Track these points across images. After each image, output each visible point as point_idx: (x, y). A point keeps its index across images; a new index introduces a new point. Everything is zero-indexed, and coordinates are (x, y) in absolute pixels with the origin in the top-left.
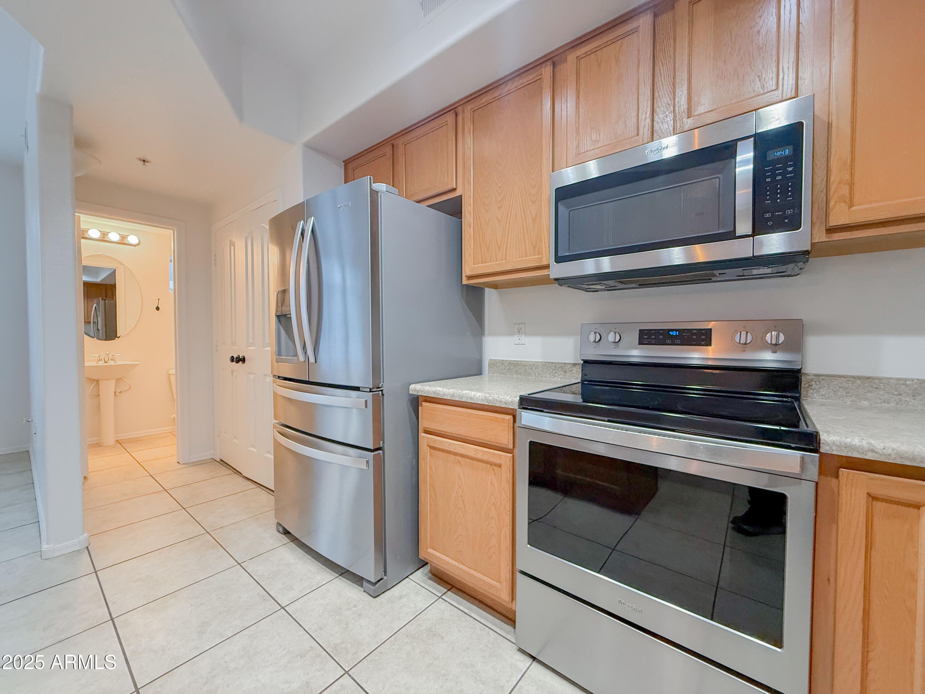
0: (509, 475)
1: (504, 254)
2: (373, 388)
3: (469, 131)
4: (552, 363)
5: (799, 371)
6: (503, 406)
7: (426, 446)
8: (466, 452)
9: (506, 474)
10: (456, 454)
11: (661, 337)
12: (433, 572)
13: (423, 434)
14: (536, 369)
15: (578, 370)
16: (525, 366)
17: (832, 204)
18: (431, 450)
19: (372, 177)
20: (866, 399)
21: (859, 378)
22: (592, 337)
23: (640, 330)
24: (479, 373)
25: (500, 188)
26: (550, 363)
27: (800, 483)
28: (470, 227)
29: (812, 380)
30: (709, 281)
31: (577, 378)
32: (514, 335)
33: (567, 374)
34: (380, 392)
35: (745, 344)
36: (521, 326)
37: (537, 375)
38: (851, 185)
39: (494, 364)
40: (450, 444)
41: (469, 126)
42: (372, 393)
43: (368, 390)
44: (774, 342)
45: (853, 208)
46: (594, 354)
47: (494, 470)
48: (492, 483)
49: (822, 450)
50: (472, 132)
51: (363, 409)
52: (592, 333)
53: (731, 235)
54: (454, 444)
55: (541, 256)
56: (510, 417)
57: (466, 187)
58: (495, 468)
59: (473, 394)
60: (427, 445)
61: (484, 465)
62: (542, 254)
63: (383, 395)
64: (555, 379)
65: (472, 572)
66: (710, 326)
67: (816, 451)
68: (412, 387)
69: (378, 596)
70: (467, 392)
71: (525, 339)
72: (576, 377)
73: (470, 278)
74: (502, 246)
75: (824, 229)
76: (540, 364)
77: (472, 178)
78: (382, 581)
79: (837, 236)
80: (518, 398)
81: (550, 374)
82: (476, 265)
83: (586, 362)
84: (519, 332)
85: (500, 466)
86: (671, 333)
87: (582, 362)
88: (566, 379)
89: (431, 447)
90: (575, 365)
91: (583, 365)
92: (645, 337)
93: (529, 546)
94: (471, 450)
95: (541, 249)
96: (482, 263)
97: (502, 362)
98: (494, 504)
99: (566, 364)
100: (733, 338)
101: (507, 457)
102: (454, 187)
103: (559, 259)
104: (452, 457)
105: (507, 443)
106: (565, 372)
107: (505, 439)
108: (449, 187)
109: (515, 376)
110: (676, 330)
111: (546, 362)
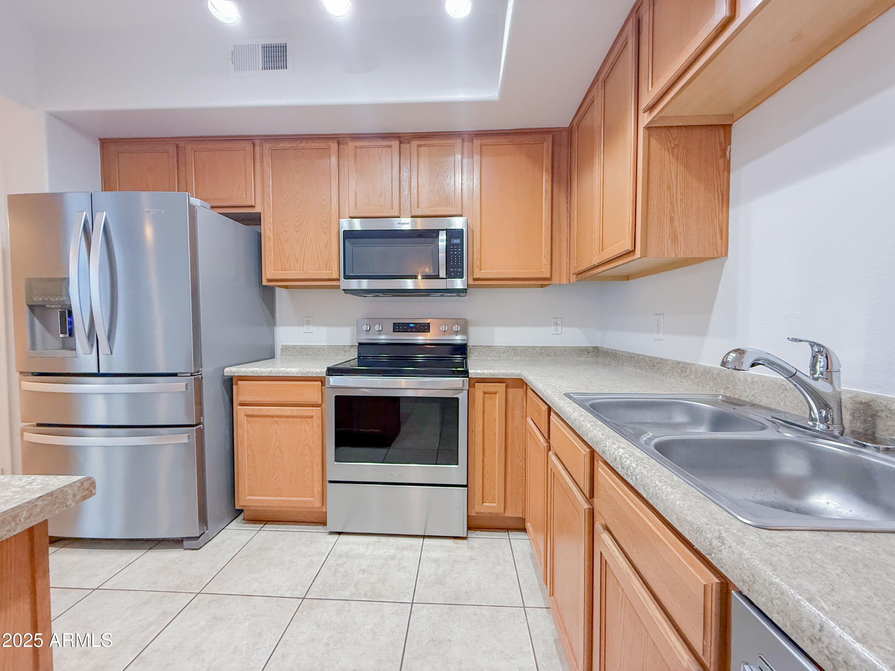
0: (319, 422)
1: (302, 265)
2: (194, 372)
3: (268, 163)
4: (336, 346)
5: (466, 344)
6: (315, 376)
7: (243, 416)
8: (284, 413)
9: (317, 421)
10: (273, 417)
11: (405, 327)
12: (246, 518)
13: (238, 407)
14: (323, 350)
15: (355, 350)
16: (314, 349)
17: (474, 268)
18: (248, 418)
19: (189, 194)
20: (490, 356)
21: (487, 346)
22: (364, 328)
23: (394, 323)
24: (273, 357)
25: (297, 216)
26: (333, 346)
27: (463, 392)
28: (270, 241)
29: (471, 349)
30: (428, 296)
31: (354, 356)
32: (303, 325)
33: (347, 353)
34: (200, 376)
35: (445, 331)
36: (309, 319)
37: (324, 355)
38: (481, 260)
39: (285, 349)
40: (268, 410)
41: (267, 159)
42: (193, 377)
43: (189, 374)
44: (456, 330)
45: (481, 271)
46: (365, 338)
47: (307, 421)
48: (305, 430)
49: (469, 377)
50: (270, 165)
51: (184, 391)
52: (365, 325)
53: (437, 277)
54: (272, 409)
55: (331, 272)
56: (320, 383)
57: (265, 208)
58: (307, 419)
59: (288, 370)
60: (245, 415)
61: (298, 419)
62: (332, 271)
63: (202, 378)
64: (338, 357)
65: (290, 499)
66: (429, 321)
67: (468, 377)
68: (227, 370)
69: (201, 547)
70: (283, 369)
71: (312, 328)
72: (354, 354)
73: (269, 280)
74: (300, 260)
75: (472, 278)
76: (326, 347)
77: (271, 202)
78: (204, 534)
79: (477, 283)
80: (326, 369)
81: (334, 354)
82: (276, 272)
83: (360, 344)
84: (308, 323)
85: (312, 417)
86: (410, 325)
87: (358, 344)
88: (346, 356)
89: (248, 416)
90: (352, 346)
91: (358, 346)
92: (397, 327)
93: (336, 463)
94: (287, 411)
95: (331, 267)
96: (282, 270)
97: (294, 347)
98: (307, 445)
99: (346, 346)
100: (439, 328)
101: (317, 410)
102: (254, 205)
103: (347, 277)
104: (270, 419)
105: (317, 401)
106: (345, 352)
107: (316, 397)
108: (249, 204)
109: (306, 357)
110: (413, 323)
111: (331, 346)
